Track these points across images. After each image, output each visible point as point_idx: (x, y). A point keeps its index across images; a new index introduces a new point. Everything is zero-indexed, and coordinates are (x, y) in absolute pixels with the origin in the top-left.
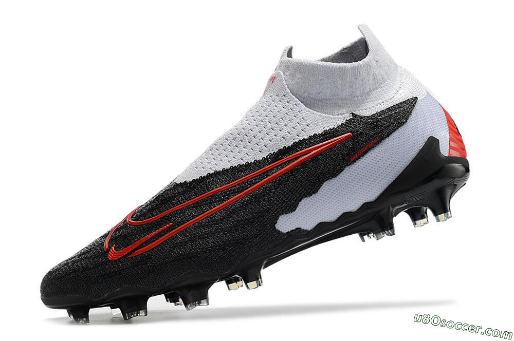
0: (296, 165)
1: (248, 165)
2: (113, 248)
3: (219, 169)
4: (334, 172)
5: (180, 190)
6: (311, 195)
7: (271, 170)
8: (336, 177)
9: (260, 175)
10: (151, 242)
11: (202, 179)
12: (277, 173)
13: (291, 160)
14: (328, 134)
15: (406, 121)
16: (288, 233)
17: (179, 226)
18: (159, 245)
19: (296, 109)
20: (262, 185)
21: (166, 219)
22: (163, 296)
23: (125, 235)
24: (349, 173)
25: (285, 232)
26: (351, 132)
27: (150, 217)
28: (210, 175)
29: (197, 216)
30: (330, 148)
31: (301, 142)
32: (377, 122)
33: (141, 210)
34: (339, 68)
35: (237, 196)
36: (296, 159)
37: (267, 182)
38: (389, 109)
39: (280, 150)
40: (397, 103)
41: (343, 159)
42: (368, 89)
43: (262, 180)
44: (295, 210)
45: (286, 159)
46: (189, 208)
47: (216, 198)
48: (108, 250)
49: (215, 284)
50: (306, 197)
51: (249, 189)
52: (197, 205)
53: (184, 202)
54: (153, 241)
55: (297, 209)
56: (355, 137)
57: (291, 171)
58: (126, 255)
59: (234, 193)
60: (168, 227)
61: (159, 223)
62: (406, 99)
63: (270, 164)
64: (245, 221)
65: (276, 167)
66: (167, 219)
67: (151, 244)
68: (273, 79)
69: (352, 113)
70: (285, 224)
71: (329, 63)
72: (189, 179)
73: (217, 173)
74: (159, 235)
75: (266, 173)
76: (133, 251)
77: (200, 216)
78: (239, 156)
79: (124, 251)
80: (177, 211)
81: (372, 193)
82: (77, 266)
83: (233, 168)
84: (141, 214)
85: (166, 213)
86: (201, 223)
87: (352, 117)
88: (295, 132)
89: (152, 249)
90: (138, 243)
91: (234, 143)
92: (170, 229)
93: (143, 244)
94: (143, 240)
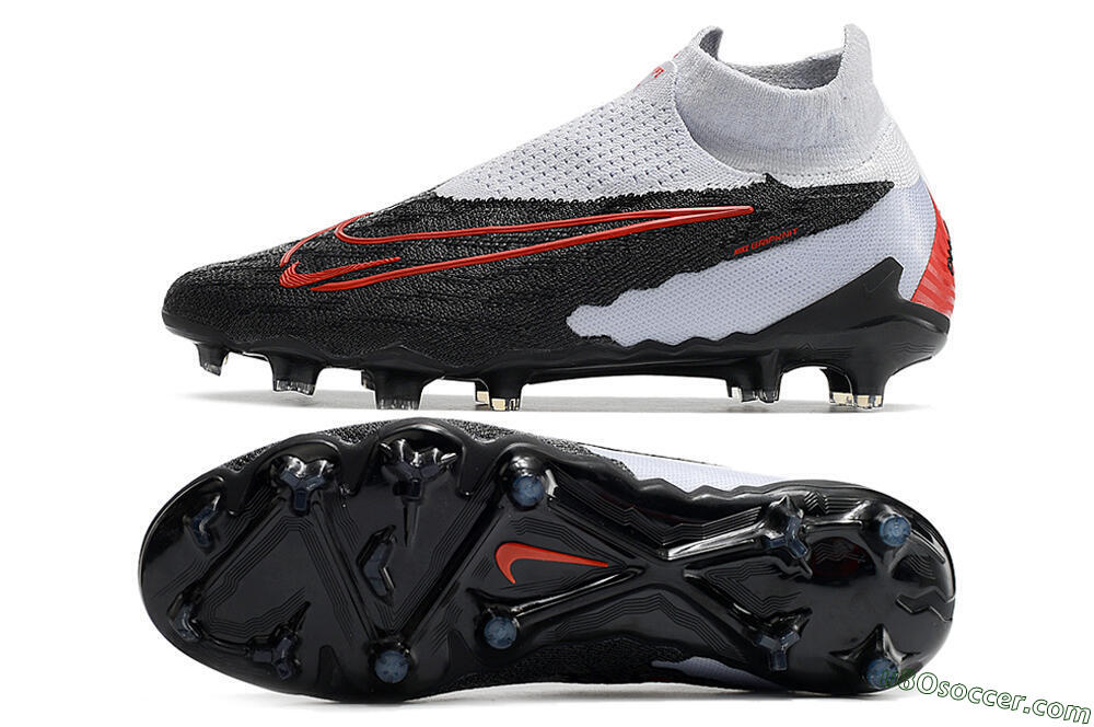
0: (639, 232)
1: (561, 204)
2: (294, 266)
3: (512, 196)
4: (699, 264)
5: (437, 208)
6: (646, 289)
7: (595, 225)
8: (699, 271)
9: (572, 227)
10: (355, 278)
11: (479, 203)
12: (601, 233)
13: (631, 220)
14: (713, 196)
15: (856, 218)
16: (586, 338)
17: (408, 266)
18: (365, 287)
19: (676, 139)
20: (567, 245)
21: (394, 249)
22: (357, 374)
23: (321, 252)
24: (725, 271)
25: (582, 335)
26: (753, 206)
27: (370, 236)
28: (493, 201)
29: (444, 260)
30: (707, 221)
31: (660, 196)
32: (805, 202)
33: (365, 221)
34: (771, 94)
35: (522, 249)
36: (641, 220)
37: (579, 243)
38: (833, 188)
39: (622, 197)
40: (854, 182)
41: (722, 246)
42: (812, 143)
43: (572, 236)
44: (610, 304)
45: (625, 214)
46: (437, 243)
47: (486, 242)
48: (285, 266)
49: (437, 381)
50: (636, 289)
51: (546, 244)
52: (452, 243)
53: (434, 230)
54: (360, 277)
55: (614, 304)
56: (756, 217)
57: (627, 236)
58: (308, 285)
59: (520, 242)
60: (391, 262)
61: (379, 251)
62: (872, 181)
63: (595, 214)
64: (518, 294)
65: (603, 223)
66: (396, 248)
67: (354, 281)
68: (659, 71)
69: (767, 174)
70: (586, 321)
71: (756, 81)
72: (458, 197)
73: (505, 203)
74: (372, 270)
75: (584, 227)
76: (322, 282)
77: (449, 262)
78: (554, 185)
79: (307, 277)
80: (415, 240)
81: (753, 319)
82: (229, 276)
83: (534, 202)
84: (361, 228)
85: (398, 238)
86: (446, 274)
87: (764, 181)
88: (658, 175)
89: (352, 290)
90: (334, 272)
91: (554, 161)
92: (393, 266)
93: (341, 275)
94: (344, 268)
